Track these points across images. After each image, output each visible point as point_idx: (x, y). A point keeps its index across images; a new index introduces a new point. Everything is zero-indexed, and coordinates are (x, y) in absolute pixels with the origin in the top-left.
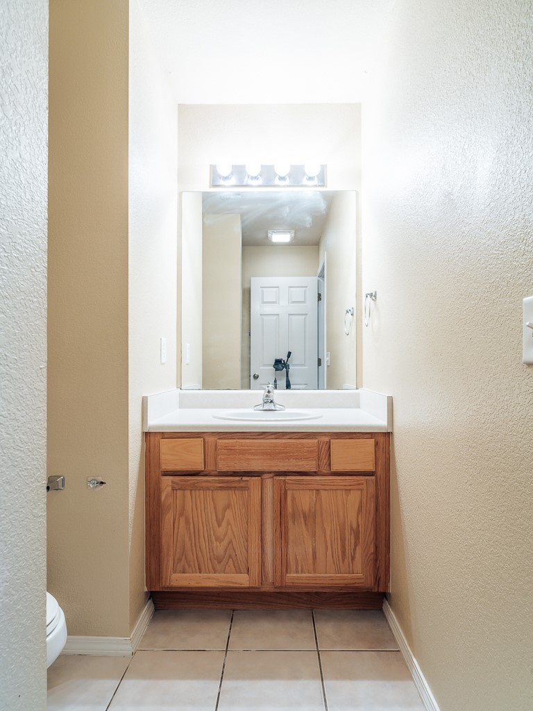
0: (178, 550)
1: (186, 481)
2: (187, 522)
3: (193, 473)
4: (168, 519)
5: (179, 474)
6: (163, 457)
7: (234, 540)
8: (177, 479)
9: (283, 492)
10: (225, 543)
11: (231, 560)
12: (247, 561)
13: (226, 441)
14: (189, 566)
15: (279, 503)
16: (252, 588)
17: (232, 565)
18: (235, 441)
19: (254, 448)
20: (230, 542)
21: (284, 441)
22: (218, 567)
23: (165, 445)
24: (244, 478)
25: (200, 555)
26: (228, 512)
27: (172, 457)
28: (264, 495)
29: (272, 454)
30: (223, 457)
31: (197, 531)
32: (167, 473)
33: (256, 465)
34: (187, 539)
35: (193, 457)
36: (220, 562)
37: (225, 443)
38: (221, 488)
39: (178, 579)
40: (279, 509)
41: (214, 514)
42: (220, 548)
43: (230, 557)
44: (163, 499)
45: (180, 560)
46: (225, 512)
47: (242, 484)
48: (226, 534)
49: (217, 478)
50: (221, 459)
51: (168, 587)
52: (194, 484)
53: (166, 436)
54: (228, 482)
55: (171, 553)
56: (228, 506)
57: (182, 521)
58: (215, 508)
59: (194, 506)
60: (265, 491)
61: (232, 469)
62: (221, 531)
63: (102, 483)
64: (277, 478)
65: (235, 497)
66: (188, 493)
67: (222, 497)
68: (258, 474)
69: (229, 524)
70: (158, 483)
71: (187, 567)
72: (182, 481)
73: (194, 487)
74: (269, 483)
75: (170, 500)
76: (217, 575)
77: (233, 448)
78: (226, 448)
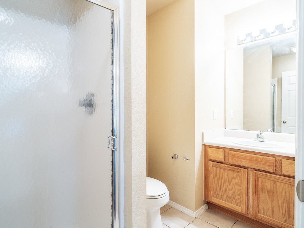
0: (214, 189)
1: (217, 164)
2: (218, 180)
3: (220, 162)
4: (211, 177)
5: (215, 161)
6: (209, 154)
7: (235, 192)
8: (214, 163)
9: (257, 178)
10: (232, 192)
11: (234, 199)
12: (241, 202)
13: (232, 152)
14: (218, 196)
15: (255, 182)
16: (243, 214)
17: (234, 201)
18: (236, 152)
19: (243, 157)
20: (234, 192)
21: (257, 156)
22: (229, 200)
23: (210, 150)
24: (239, 168)
25: (222, 193)
26: (233, 180)
27: (213, 155)
28: (249, 177)
29: (252, 160)
30: (231, 158)
31: (221, 184)
32: (211, 160)
33: (245, 164)
34: (218, 186)
35: (220, 156)
36: (230, 199)
37: (232, 153)
38: (230, 170)
39: (214, 200)
40: (255, 184)
41: (227, 179)
42: (230, 193)
43: (234, 198)
44: (209, 169)
45: (215, 193)
46: (232, 179)
47: (239, 170)
48: (232, 189)
49: (228, 166)
50: (230, 159)
51: (210, 201)
52: (220, 166)
53: (211, 147)
54: (232, 168)
55: (212, 189)
56: (233, 178)
57: (216, 179)
58: (228, 177)
59: (220, 175)
60: (249, 176)
61: (235, 164)
62: (230, 187)
63: (187, 159)
64: (254, 171)
65: (236, 175)
66: (218, 169)
67: (231, 174)
68: (247, 168)
69: (233, 185)
70: (208, 163)
71: (217, 196)
72: (216, 164)
73: (220, 168)
74: (251, 173)
75: (212, 170)
76: (228, 203)
77: (235, 155)
78: (232, 154)
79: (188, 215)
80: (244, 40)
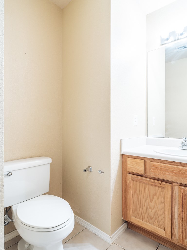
0: (134, 207)
1: (137, 178)
2: (137, 196)
3: (140, 175)
4: (130, 193)
5: (135, 174)
6: (128, 165)
7: (158, 211)
8: (133, 176)
9: (184, 195)
10: (154, 211)
11: (156, 220)
12: (164, 224)
13: (154, 163)
14: (138, 216)
15: (181, 200)
16: (166, 238)
17: (157, 223)
18: (158, 163)
19: (168, 169)
20: (156, 212)
21: (185, 168)
22: (151, 221)
23: (129, 161)
24: (163, 183)
25: (143, 212)
26: (155, 197)
27: (132, 166)
28: (174, 194)
29: (178, 173)
30: (153, 170)
31: (141, 201)
32: (130, 173)
33: (169, 178)
34: (137, 204)
35: (140, 169)
36: (151, 219)
37: (154, 164)
38: (152, 185)
39: (134, 220)
40: (181, 203)
41: (149, 196)
42: (152, 213)
43: (156, 219)
44: (128, 183)
45: (135, 211)
46: (154, 196)
47: (162, 185)
48: (154, 207)
49: (150, 180)
50: (152, 171)
51: (130, 222)
52: (140, 180)
53: (130, 157)
54: (155, 183)
55: (131, 207)
56: (155, 194)
57: (136, 194)
58: (149, 193)
59: (140, 189)
60: (174, 192)
61: (157, 177)
62: (152, 205)
63: (102, 172)
64: (181, 187)
65: (158, 191)
66: (138, 183)
67: (153, 189)
68: (171, 183)
69: (155, 203)
70: (127, 176)
71: (137, 215)
72: (135, 177)
73: (140, 182)
74: (177, 189)
75: (131, 185)
76: (149, 224)
77: (157, 167)
78: (154, 166)
79: (103, 240)
80: (167, 39)
